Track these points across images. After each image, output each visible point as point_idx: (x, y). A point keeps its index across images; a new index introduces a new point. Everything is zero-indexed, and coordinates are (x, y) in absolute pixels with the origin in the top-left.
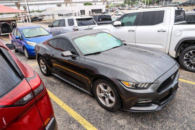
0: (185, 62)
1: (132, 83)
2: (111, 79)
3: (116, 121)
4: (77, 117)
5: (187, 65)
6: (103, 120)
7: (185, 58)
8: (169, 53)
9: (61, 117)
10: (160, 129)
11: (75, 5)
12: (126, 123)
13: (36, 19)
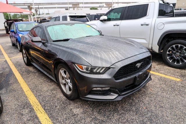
0: (168, 58)
1: (86, 67)
2: (67, 62)
3: (71, 109)
4: (34, 103)
5: (170, 60)
6: (58, 107)
7: (168, 53)
8: (153, 48)
9: (19, 102)
10: (116, 121)
11: (82, 9)
12: (81, 113)
13: (45, 20)
